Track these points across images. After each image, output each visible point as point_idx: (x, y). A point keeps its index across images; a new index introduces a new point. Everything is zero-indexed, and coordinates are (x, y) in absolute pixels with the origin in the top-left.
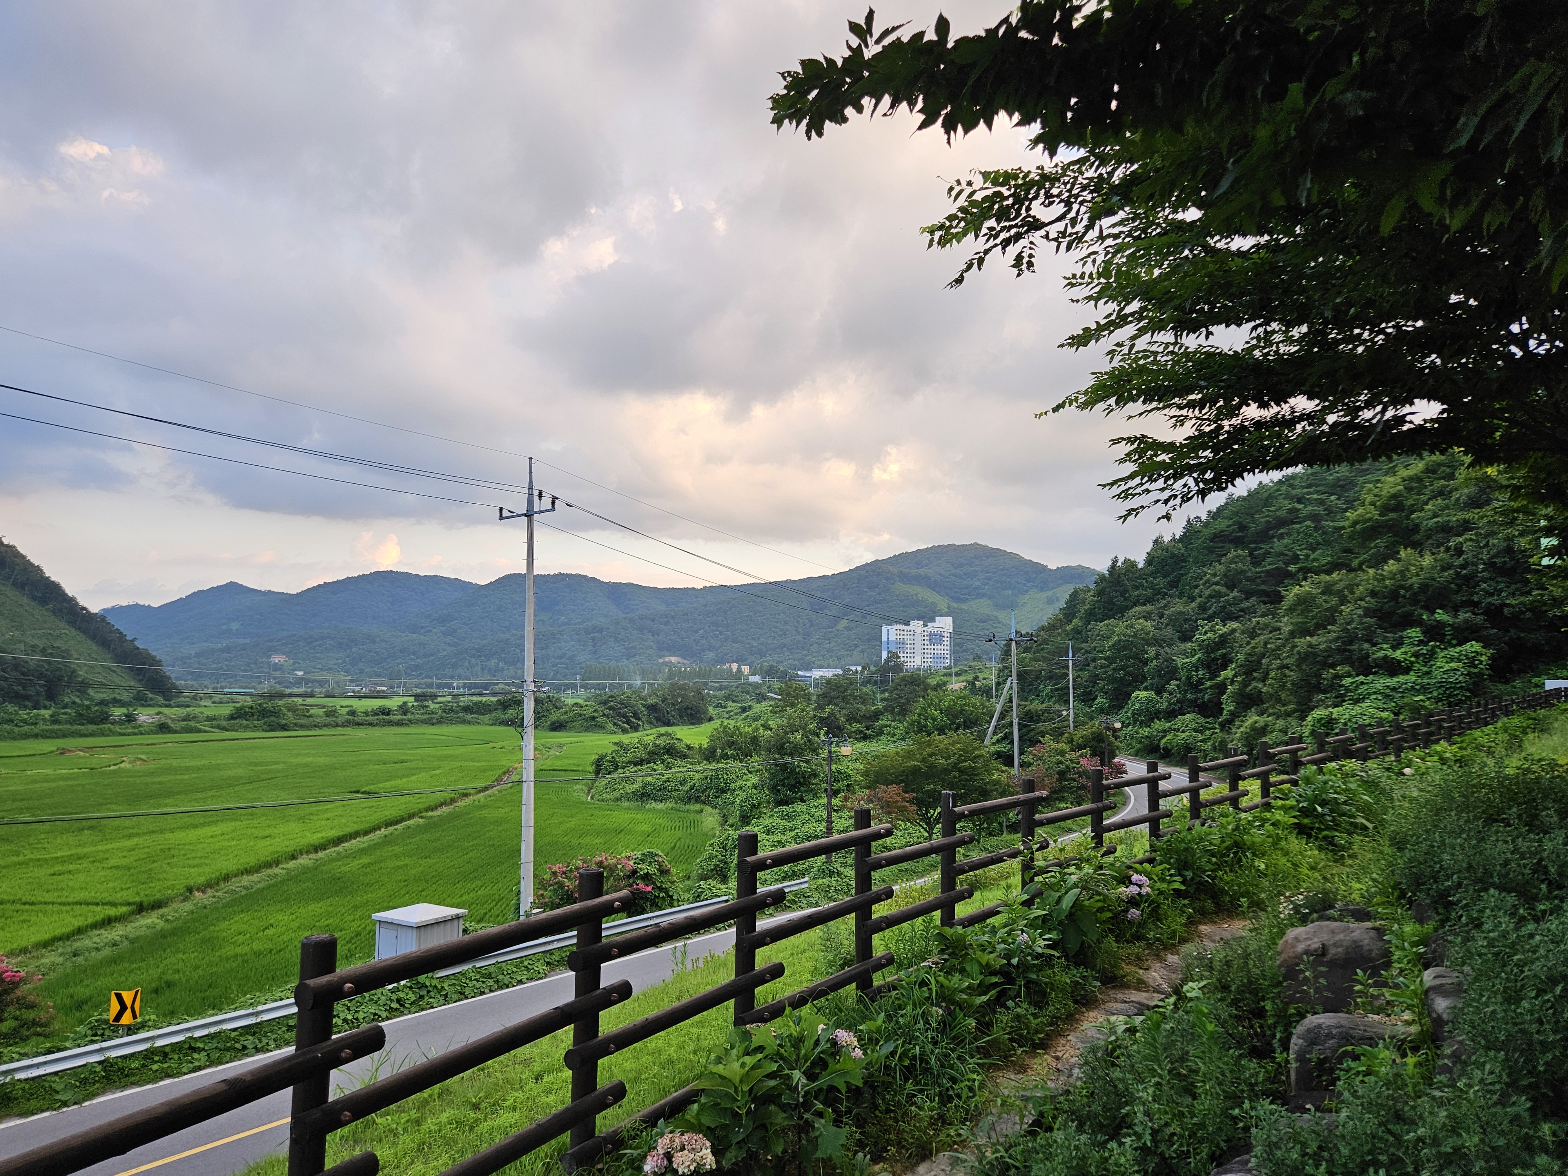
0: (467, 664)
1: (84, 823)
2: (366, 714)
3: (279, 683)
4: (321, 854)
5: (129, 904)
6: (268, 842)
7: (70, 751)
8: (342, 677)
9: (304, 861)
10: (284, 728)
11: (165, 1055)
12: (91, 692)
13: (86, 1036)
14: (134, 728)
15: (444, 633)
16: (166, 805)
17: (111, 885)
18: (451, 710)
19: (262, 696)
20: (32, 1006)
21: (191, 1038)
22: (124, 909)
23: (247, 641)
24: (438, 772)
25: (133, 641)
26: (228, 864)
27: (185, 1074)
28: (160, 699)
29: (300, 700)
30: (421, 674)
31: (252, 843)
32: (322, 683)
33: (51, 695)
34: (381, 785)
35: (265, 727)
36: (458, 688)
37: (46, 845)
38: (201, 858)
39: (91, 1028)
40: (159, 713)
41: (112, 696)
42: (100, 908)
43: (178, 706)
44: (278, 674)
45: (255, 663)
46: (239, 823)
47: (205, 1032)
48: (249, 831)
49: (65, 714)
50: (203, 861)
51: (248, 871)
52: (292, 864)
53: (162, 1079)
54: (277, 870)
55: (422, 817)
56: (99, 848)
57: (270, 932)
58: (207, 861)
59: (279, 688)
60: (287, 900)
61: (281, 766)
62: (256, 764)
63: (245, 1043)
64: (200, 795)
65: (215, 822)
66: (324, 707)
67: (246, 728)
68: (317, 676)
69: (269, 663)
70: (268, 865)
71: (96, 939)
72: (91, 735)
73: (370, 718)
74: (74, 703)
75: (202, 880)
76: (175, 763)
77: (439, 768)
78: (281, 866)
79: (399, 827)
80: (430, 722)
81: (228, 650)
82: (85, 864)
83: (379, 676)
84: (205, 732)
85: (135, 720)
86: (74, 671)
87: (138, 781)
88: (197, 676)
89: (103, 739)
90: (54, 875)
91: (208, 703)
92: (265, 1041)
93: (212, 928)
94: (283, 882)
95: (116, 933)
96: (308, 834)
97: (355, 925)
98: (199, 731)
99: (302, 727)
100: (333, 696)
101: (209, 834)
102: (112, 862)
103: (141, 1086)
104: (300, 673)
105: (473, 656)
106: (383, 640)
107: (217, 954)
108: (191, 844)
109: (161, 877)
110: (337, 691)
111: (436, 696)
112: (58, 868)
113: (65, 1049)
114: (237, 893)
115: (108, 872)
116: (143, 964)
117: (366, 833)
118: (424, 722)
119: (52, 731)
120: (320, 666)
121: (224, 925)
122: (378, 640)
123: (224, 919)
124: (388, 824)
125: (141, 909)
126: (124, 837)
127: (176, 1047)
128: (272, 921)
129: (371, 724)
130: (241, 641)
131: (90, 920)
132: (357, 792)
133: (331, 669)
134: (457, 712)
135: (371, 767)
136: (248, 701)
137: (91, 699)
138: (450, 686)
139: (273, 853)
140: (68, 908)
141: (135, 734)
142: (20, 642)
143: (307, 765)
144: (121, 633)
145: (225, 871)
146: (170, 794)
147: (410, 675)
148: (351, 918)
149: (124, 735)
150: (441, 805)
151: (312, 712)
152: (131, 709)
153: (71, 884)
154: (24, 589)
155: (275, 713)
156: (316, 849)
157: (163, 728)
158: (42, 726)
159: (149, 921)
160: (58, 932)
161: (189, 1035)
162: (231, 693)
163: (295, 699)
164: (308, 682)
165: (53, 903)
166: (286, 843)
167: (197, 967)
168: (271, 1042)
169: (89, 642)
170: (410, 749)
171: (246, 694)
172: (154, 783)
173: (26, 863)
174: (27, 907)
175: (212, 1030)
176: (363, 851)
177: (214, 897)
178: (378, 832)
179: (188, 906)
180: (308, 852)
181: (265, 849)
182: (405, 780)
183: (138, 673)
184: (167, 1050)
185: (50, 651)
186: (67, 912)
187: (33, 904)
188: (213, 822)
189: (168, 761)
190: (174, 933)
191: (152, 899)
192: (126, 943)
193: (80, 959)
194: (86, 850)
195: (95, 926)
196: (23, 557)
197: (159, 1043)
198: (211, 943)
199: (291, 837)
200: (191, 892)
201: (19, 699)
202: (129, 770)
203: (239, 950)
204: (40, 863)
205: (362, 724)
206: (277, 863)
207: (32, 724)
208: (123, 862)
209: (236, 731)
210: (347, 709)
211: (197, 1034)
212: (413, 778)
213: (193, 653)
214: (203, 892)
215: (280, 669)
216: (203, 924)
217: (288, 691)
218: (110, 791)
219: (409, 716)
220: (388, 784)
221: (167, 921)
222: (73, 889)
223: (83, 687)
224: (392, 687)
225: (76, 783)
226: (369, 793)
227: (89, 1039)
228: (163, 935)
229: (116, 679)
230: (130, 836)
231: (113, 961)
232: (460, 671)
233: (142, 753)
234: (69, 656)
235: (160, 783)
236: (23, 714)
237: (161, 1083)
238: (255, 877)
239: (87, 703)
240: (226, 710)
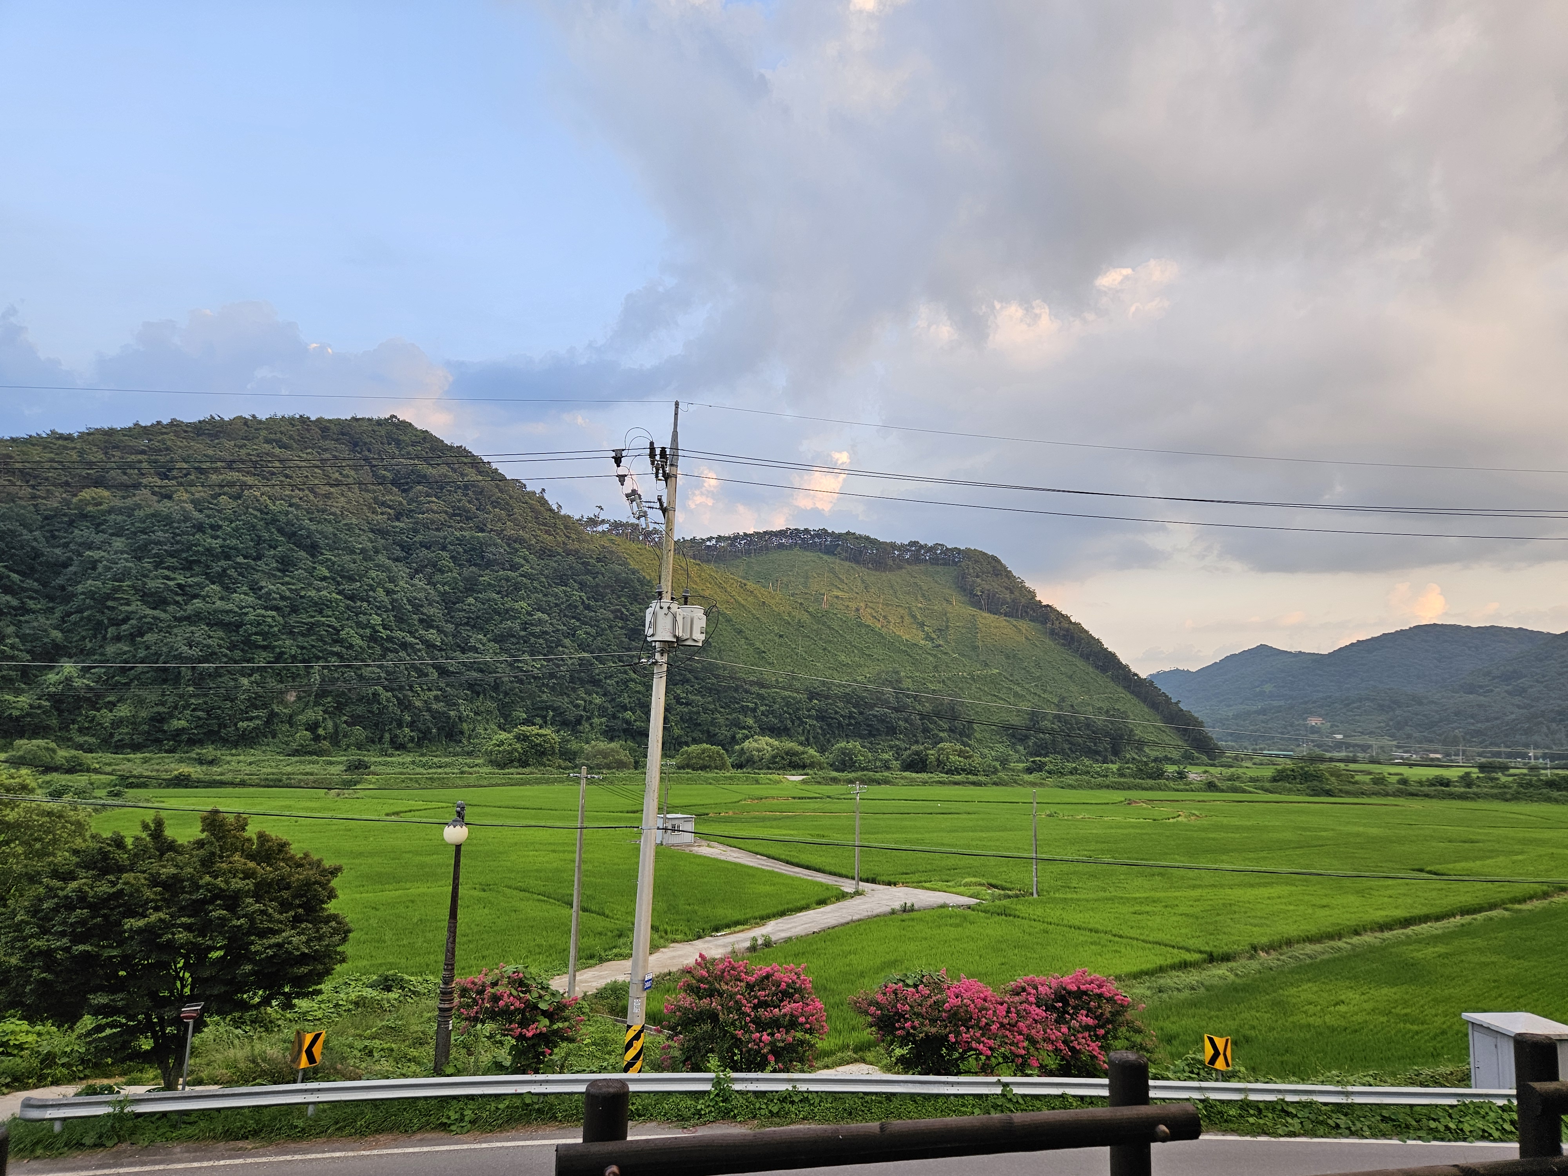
0: (1545, 729)
1: (1154, 869)
2: (1420, 783)
3: (1319, 746)
4: (1387, 934)
5: (1201, 952)
6: (1327, 912)
7: (1136, 802)
8: (1387, 741)
9: (1368, 938)
10: (1329, 793)
11: (1260, 1111)
12: (1146, 749)
13: (1184, 1071)
14: (1186, 784)
15: (1509, 693)
16: (1222, 861)
17: (1183, 931)
18: (1530, 784)
19: (1301, 759)
20: (1139, 1031)
21: (1283, 1100)
22: (1196, 956)
23: (1282, 703)
24: (1520, 857)
25: (1177, 703)
26: (1291, 930)
27: (1281, 1136)
28: (1205, 758)
29: (1342, 765)
30: (1484, 740)
31: (1310, 911)
32: (1365, 748)
33: (1116, 752)
34: (1451, 866)
35: (1308, 791)
36: (1536, 758)
37: (1125, 885)
38: (1261, 918)
39: (1188, 1065)
40: (1205, 772)
41: (1164, 754)
42: (1176, 951)
43: (1222, 766)
44: (1315, 737)
45: (1291, 726)
46: (1294, 888)
47: (1296, 1098)
48: (1306, 898)
49: (1128, 768)
50: (1263, 921)
51: (1310, 939)
52: (1356, 940)
53: (1259, 1134)
54: (1340, 944)
55: (1506, 909)
56: (1169, 894)
57: (1342, 1008)
58: (1268, 922)
59: (1318, 751)
60: (1355, 978)
61: (1330, 834)
62: (1305, 829)
63: (1338, 1121)
64: (1252, 855)
65: (1271, 884)
66: (1370, 773)
67: (1290, 791)
68: (1358, 740)
69: (1305, 726)
70: (1331, 937)
71: (1176, 980)
72: (1151, 789)
73: (1425, 789)
74: (1134, 759)
75: (1264, 940)
76: (1225, 821)
77: (1522, 853)
78: (1344, 940)
79: (1479, 917)
80: (1503, 798)
81: (1263, 712)
82: (1159, 908)
83: (1431, 741)
84: (1250, 792)
85: (1186, 777)
86: (1132, 730)
87: (1195, 835)
88: (1237, 737)
89: (1160, 793)
90: (1135, 913)
91: (1249, 764)
92: (1359, 1125)
93: (1281, 991)
94: (1349, 957)
95: (1193, 977)
96: (1371, 911)
97: (1439, 1020)
98: (1244, 791)
99: (1348, 793)
100: (1379, 763)
101: (1267, 895)
102: (1182, 909)
103: (1240, 1135)
104: (1340, 737)
105: (1553, 720)
106: (1433, 702)
107: (1290, 1019)
108: (1250, 903)
109: (1225, 930)
110: (1382, 757)
111: (1508, 768)
112: (1137, 908)
113: (1168, 1079)
114: (1301, 960)
115: (1179, 918)
116: (1220, 1013)
117: (1438, 918)
118: (1495, 797)
119: (1120, 783)
120: (1360, 730)
121: (1293, 991)
122: (1425, 701)
123: (1292, 984)
124: (1465, 912)
125: (1212, 958)
126: (1189, 887)
127: (1270, 1106)
128: (1343, 997)
129: (1427, 796)
130: (1275, 703)
131: (1169, 961)
132: (1421, 870)
133: (1371, 733)
134: (1537, 787)
135: (1434, 844)
136: (1289, 764)
137: (1148, 756)
138: (1524, 756)
139: (1333, 924)
140: (1150, 946)
141: (1187, 791)
142: (1089, 705)
143: (1358, 835)
144: (1166, 696)
145: (1286, 935)
146: (1225, 851)
147: (1470, 741)
148: (1433, 1012)
149: (1178, 791)
150: (1531, 898)
151: (1357, 778)
152: (1182, 767)
153: (1149, 923)
154: (1088, 659)
155: (1317, 777)
156: (1383, 927)
157: (1211, 786)
158: (1112, 779)
159: (1221, 972)
160: (1145, 967)
161: (1281, 1097)
162: (1270, 755)
163: (1338, 764)
164: (1348, 746)
165: (1137, 939)
166: (1348, 916)
167: (1272, 1029)
168: (1365, 1128)
169: (1142, 705)
170: (1479, 827)
171: (1285, 756)
172: (1209, 839)
173: (1111, 899)
174: (1117, 939)
175: (1304, 1098)
176: (1435, 939)
177: (1278, 960)
178: (1452, 920)
179: (1254, 965)
180: (1372, 930)
181: (1326, 919)
182: (1478, 863)
183: (1184, 733)
184: (1261, 1106)
185: (1111, 713)
186: (1150, 949)
187: (1121, 937)
188: (1268, 883)
189: (1219, 819)
190: (1245, 988)
191: (1221, 951)
192: (1202, 989)
193: (1165, 996)
194: (1158, 895)
195: (1173, 967)
196: (1087, 632)
197: (1253, 1097)
198: (1281, 1006)
199: (1352, 910)
200: (1256, 951)
201: (1092, 753)
202: (1186, 825)
203: (1311, 1020)
204: (1124, 901)
205: (1417, 795)
206: (1340, 936)
207: (1104, 776)
208: (1191, 911)
209: (1280, 793)
210: (1397, 777)
211: (1289, 1098)
212: (1488, 862)
213: (1231, 714)
214: (1267, 953)
215: (1317, 732)
216: (1272, 985)
217: (1328, 755)
218: (1172, 843)
219: (1475, 789)
220: (1460, 866)
221: (1237, 975)
222: (1152, 930)
223: (1140, 745)
224: (1447, 755)
225: (1144, 831)
226: (1435, 874)
227: (1187, 1074)
228: (1234, 988)
229: (1167, 739)
230: (1194, 887)
231: (1194, 1004)
232: (1536, 737)
233: (1196, 809)
234: (1128, 717)
235: (1214, 839)
236: (1097, 767)
237: (1260, 1139)
238: (1318, 947)
239: (1145, 759)
240: (1268, 772)
